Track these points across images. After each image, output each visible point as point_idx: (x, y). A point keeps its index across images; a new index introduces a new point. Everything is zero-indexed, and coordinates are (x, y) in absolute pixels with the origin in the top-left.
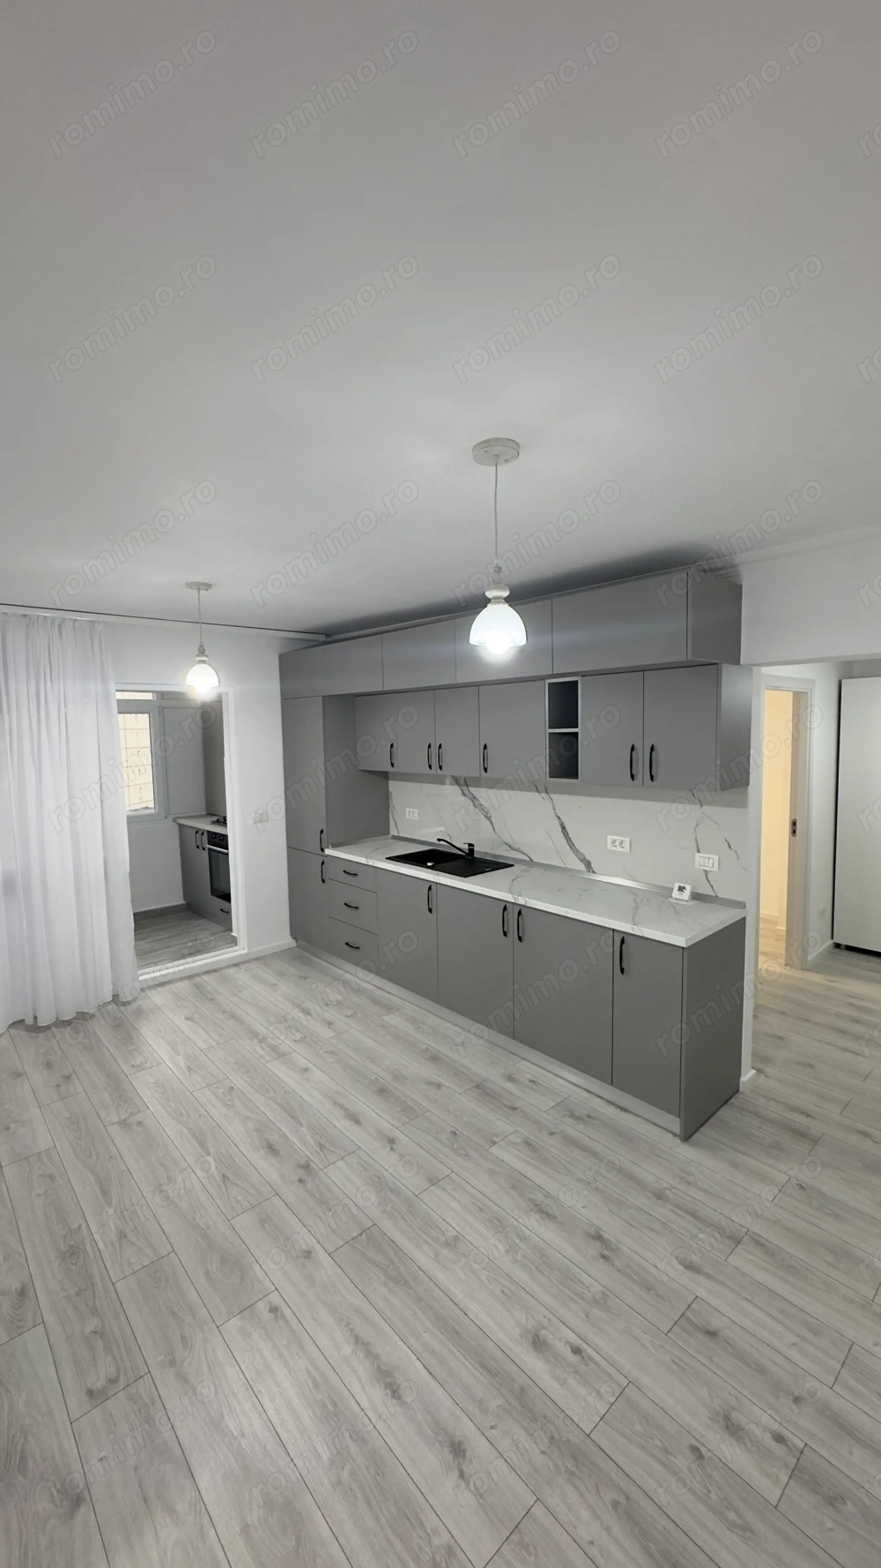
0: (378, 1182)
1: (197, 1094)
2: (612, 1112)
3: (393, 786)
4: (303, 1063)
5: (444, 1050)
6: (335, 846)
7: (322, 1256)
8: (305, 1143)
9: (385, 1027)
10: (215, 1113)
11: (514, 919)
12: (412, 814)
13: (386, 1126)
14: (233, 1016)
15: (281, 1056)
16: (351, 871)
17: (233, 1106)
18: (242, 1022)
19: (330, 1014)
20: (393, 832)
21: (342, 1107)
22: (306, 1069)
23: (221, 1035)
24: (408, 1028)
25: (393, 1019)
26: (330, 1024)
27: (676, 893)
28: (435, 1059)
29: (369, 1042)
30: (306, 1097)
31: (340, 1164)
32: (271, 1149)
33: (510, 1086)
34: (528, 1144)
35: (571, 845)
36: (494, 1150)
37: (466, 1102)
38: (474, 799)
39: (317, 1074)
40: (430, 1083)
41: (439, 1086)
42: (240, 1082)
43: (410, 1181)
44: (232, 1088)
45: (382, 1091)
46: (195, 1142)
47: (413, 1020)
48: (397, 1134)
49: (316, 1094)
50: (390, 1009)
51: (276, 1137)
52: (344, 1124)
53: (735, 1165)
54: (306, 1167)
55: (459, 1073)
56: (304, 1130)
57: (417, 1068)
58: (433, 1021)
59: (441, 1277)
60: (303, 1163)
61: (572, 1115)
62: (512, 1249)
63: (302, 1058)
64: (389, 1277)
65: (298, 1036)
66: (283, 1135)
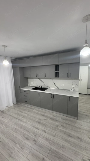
0: (47, 139)
1: (10, 132)
2: (67, 118)
3: (28, 79)
4: (25, 121)
5: (43, 114)
6: (22, 88)
7: (46, 158)
8: (32, 136)
9: (34, 112)
10: (14, 135)
11: (53, 96)
12: (32, 83)
13: (43, 129)
14: (10, 115)
15: (21, 120)
16: (25, 91)
17: (17, 132)
18: (12, 116)
19: (25, 112)
20: (29, 85)
21: (35, 127)
22: (26, 122)
23: (9, 119)
24: (37, 111)
25: (34, 111)
26: (26, 113)
27: (71, 90)
28: (43, 115)
29: (33, 115)
30: (28, 127)
31: (39, 138)
32: (27, 139)
33: (54, 117)
34: (62, 126)
35: (56, 86)
36: (58, 128)
37: (51, 121)
38: (41, 81)
39: (28, 122)
40: (45, 119)
41: (46, 120)
42: (16, 127)
43: (51, 137)
44: (15, 129)
45: (39, 123)
46: (13, 142)
47: (37, 110)
48: (45, 130)
49: (30, 126)
50: (33, 109)
51: (27, 136)
52: (36, 130)
53: (84, 121)
54: (35, 140)
55: (47, 117)
56: (31, 133)
57: (42, 118)
58: (40, 110)
59: (65, 154)
60: (34, 140)
61: (64, 120)
62: (71, 145)
63: (24, 120)
64: (58, 158)
65: (22, 116)
66: (28, 136)
